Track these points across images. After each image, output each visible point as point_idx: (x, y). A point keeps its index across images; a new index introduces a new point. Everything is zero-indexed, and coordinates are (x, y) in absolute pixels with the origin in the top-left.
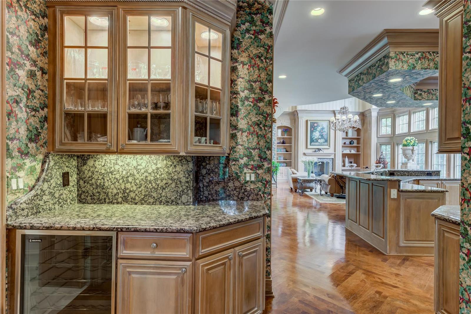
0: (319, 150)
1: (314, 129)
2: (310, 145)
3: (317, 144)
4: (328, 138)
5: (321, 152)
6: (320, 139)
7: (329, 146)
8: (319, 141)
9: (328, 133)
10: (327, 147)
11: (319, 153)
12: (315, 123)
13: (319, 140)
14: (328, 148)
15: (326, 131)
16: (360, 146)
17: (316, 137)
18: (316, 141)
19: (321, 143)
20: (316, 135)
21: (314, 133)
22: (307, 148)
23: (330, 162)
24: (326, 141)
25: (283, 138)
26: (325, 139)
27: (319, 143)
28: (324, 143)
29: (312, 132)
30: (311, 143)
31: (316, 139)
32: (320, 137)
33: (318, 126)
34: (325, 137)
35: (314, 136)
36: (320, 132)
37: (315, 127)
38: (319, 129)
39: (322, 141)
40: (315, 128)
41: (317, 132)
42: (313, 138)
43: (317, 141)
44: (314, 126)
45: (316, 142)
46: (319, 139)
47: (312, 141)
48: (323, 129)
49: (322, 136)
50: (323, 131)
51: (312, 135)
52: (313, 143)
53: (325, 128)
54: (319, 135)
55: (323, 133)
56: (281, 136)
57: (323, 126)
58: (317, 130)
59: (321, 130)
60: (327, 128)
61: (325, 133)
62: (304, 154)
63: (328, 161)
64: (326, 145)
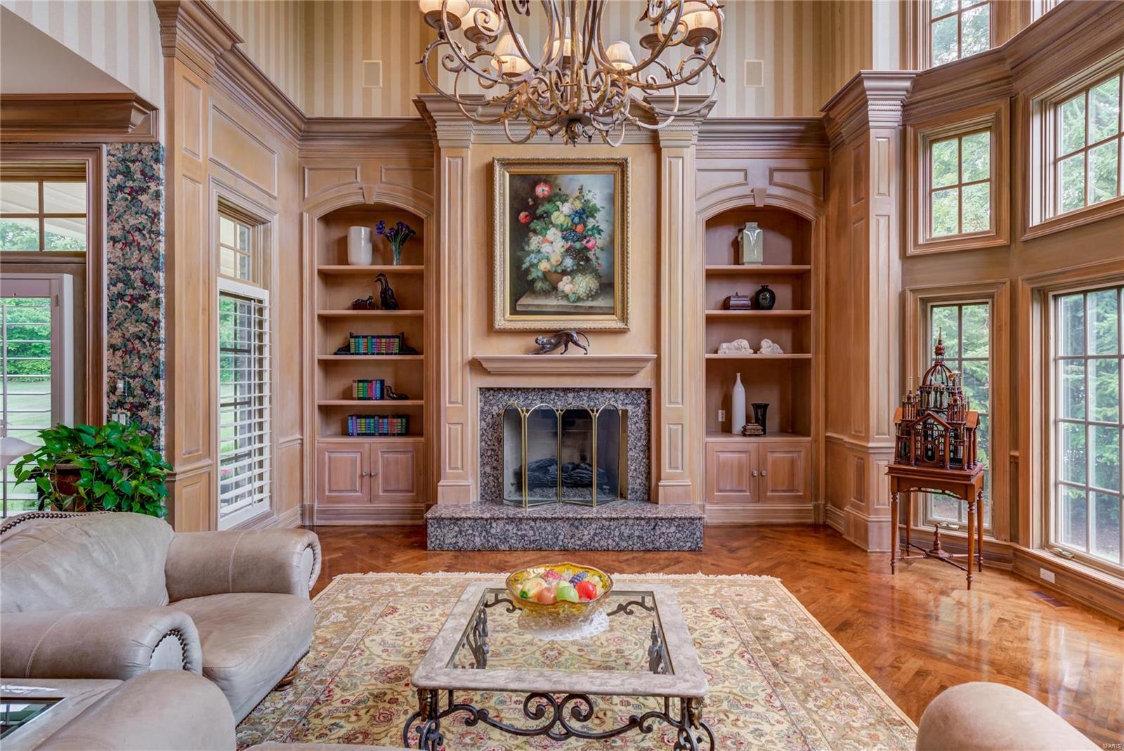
0: (563, 338)
1: (534, 217)
2: (514, 311)
3: (552, 302)
4: (612, 265)
5: (574, 352)
6: (571, 273)
7: (624, 318)
8: (565, 285)
9: (612, 242)
10: (611, 322)
11: (566, 355)
12: (536, 180)
13: (565, 279)
14: (620, 325)
15: (603, 226)
16: (809, 316)
17: (544, 266)
18: (546, 286)
19: (579, 299)
20: (546, 248)
21: (535, 241)
22: (491, 329)
23: (630, 408)
24: (606, 287)
25: (382, 274)
26: (598, 276)
27: (566, 297)
28: (592, 296)
29: (520, 234)
30: (515, 297)
31: (546, 276)
32: (569, 263)
33: (557, 197)
34: (599, 258)
35: (532, 258)
36: (568, 233)
37: (538, 201)
38: (562, 213)
39: (581, 285)
40: (540, 211)
41: (553, 234)
42: (527, 271)
43: (555, 288)
44: (536, 199)
45: (546, 293)
46: (564, 273)
47: (523, 284)
48: (585, 213)
49: (582, 260)
50: (585, 226)
51: (523, 249)
52: (525, 301)
53: (599, 210)
54: (563, 250)
55: (585, 238)
56: (373, 264)
57: (589, 197)
58: (554, 222)
59: (573, 220)
60: (607, 207)
61: (599, 241)
62: (476, 366)
63: (622, 404)
64: (601, 308)
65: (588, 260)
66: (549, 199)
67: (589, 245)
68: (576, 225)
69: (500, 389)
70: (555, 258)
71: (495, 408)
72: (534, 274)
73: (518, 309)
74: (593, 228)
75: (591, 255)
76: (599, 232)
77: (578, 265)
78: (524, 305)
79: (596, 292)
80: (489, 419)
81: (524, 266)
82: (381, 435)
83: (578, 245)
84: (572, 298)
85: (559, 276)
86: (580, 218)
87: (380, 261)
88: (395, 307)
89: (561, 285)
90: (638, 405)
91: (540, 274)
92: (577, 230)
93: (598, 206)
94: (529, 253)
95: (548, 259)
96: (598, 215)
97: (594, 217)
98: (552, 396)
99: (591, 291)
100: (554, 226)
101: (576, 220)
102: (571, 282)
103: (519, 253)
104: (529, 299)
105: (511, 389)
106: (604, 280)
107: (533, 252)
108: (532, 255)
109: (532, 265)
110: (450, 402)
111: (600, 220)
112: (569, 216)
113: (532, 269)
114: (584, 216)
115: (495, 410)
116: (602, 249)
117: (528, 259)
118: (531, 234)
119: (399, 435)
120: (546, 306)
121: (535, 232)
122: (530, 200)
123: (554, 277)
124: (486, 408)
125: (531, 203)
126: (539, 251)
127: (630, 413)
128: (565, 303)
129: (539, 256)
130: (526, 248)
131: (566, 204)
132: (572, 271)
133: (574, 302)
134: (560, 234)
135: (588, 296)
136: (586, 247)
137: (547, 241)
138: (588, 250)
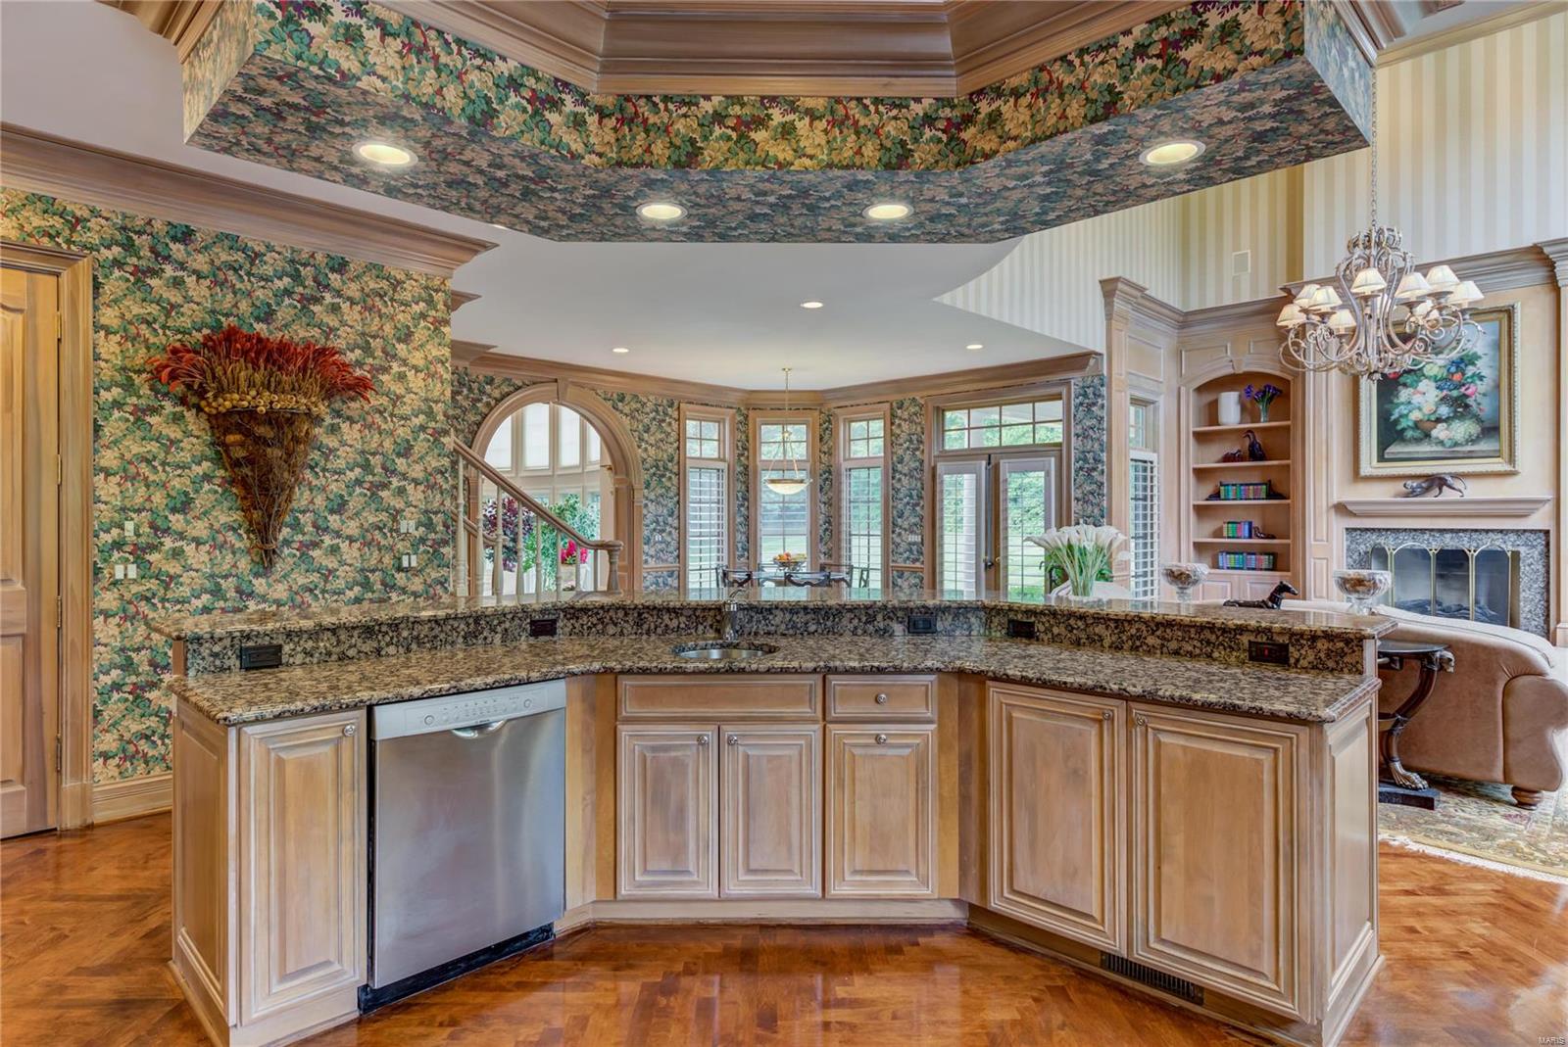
0: (1437, 482)
2: (1380, 459)
3: (1425, 448)
4: (1497, 410)
6: (1447, 420)
7: (1512, 460)
8: (1440, 432)
9: (1498, 386)
11: (1439, 498)
13: (1440, 426)
14: (1507, 468)
15: (1486, 372)
17: (1415, 415)
18: (1417, 434)
19: (1456, 444)
20: (1417, 399)
21: (1404, 394)
22: (1356, 476)
23: (1523, 550)
24: (1490, 430)
25: (1250, 431)
26: (1478, 419)
27: (1441, 443)
28: (1472, 440)
29: (1389, 388)
30: (1383, 446)
31: (1417, 425)
32: (1444, 411)
34: (1483, 405)
35: (1403, 409)
36: (1440, 382)
38: (1437, 364)
39: (1461, 430)
41: (1425, 385)
42: (1397, 421)
43: (1427, 435)
45: (1418, 441)
46: (1439, 420)
47: (1390, 433)
48: (1463, 362)
49: (1460, 406)
50: (1463, 374)
51: (1392, 402)
52: (1395, 449)
53: (1480, 357)
54: (1437, 399)
55: (1464, 385)
56: (1240, 423)
57: (1468, 346)
58: (1426, 373)
59: (1449, 370)
60: (1491, 353)
61: (1481, 387)
62: (1341, 509)
63: (1513, 546)
64: (1483, 451)
65: (1467, 406)
67: (1468, 392)
68: (1453, 374)
69: (1367, 530)
70: (1428, 408)
71: (1363, 546)
72: (1404, 424)
73: (1386, 456)
74: (1474, 375)
75: (1470, 401)
76: (1481, 378)
77: (1456, 412)
78: (1393, 453)
79: (1478, 437)
80: (1356, 556)
81: (1393, 418)
82: (1249, 569)
83: (1455, 393)
84: (1448, 443)
85: (1433, 424)
86: (1457, 367)
87: (1248, 418)
88: (1262, 458)
89: (1434, 433)
90: (1534, 547)
91: (1411, 424)
92: (1454, 379)
93: (1480, 353)
94: (1398, 405)
95: (1420, 409)
96: (1479, 363)
97: (1474, 364)
98: (1426, 537)
99: (1470, 435)
100: (1426, 378)
101: (1453, 369)
102: (1447, 429)
103: (1387, 406)
104: (1398, 447)
105: (1379, 530)
106: (1487, 425)
107: (1403, 403)
108: (1402, 407)
109: (1401, 416)
110: (1315, 540)
111: (1483, 366)
112: (1445, 366)
113: (1402, 420)
114: (1462, 365)
115: (1362, 548)
116: (1484, 395)
117: (1398, 410)
118: (1400, 388)
119: (1266, 570)
120: (1418, 452)
121: (1405, 385)
123: (1427, 425)
124: (1353, 546)
126: (1409, 403)
127: (1522, 555)
128: (1439, 448)
129: (1410, 407)
130: (1396, 401)
131: (1440, 355)
132: (1448, 418)
133: (1450, 447)
134: (1433, 384)
135: (1467, 442)
136: (1464, 395)
137: (1419, 392)
138: (1467, 396)
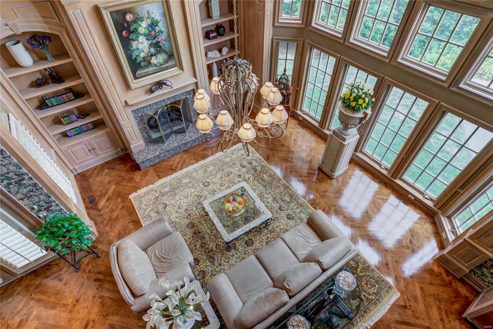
0: (161, 84)
1: (130, 32)
2: (136, 78)
3: (150, 69)
4: (171, 46)
6: (155, 55)
7: (181, 67)
8: (154, 60)
9: (169, 35)
10: (176, 71)
12: (124, 13)
13: (153, 58)
14: (179, 70)
15: (163, 29)
17: (142, 55)
18: (146, 63)
19: (161, 65)
20: (140, 46)
21: (134, 44)
23: (188, 96)
24: (171, 56)
26: (166, 53)
27: (156, 65)
28: (166, 62)
29: (126, 42)
30: (134, 72)
31: (144, 59)
32: (153, 50)
33: (138, 19)
34: (165, 45)
36: (148, 36)
37: (129, 24)
38: (143, 27)
39: (160, 58)
40: (132, 28)
41: (142, 39)
42: (136, 59)
43: (150, 63)
44: (127, 22)
45: (147, 66)
46: (152, 55)
47: (135, 65)
48: (153, 25)
49: (157, 46)
50: (155, 31)
51: (130, 50)
52: (139, 72)
53: (159, 22)
54: (148, 45)
55: (157, 37)
57: (153, 16)
58: (140, 32)
59: (149, 30)
60: (162, 19)
61: (163, 37)
63: (185, 96)
64: (171, 66)
65: (160, 47)
66: (135, 21)
67: (159, 40)
68: (151, 32)
70: (146, 50)
71: (139, 114)
72: (139, 60)
73: (137, 76)
74: (159, 32)
75: (161, 44)
76: (162, 32)
77: (157, 50)
78: (139, 74)
79: (167, 60)
81: (133, 57)
83: (154, 41)
84: (158, 65)
85: (150, 57)
86: (152, 28)
89: (152, 61)
90: (191, 94)
91: (142, 59)
92: (152, 34)
93: (159, 20)
94: (133, 51)
95: (143, 51)
96: (159, 24)
97: (158, 26)
99: (165, 60)
100: (141, 35)
102: (156, 59)
103: (129, 52)
104: (140, 71)
105: (144, 107)
106: (169, 54)
107: (135, 50)
108: (135, 52)
109: (137, 56)
110: (123, 121)
111: (161, 27)
112: (147, 28)
113: (138, 58)
116: (165, 40)
117: (134, 54)
118: (131, 42)
120: (148, 72)
121: (133, 40)
122: (125, 24)
123: (148, 58)
124: (136, 115)
125: (126, 26)
126: (138, 49)
127: (188, 98)
128: (156, 68)
129: (139, 51)
131: (143, 22)
132: (155, 54)
133: (160, 66)
134: (145, 38)
135: (164, 63)
137: (140, 43)
138: (159, 42)
